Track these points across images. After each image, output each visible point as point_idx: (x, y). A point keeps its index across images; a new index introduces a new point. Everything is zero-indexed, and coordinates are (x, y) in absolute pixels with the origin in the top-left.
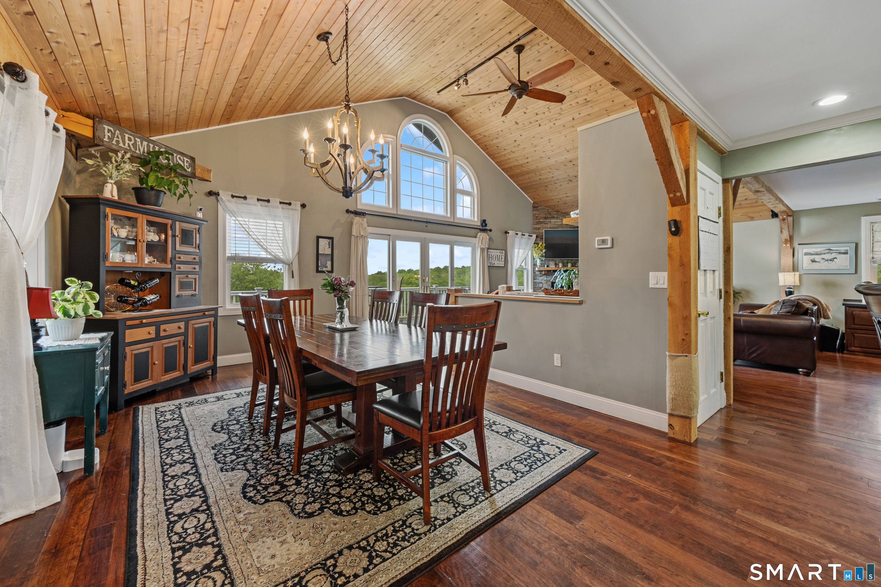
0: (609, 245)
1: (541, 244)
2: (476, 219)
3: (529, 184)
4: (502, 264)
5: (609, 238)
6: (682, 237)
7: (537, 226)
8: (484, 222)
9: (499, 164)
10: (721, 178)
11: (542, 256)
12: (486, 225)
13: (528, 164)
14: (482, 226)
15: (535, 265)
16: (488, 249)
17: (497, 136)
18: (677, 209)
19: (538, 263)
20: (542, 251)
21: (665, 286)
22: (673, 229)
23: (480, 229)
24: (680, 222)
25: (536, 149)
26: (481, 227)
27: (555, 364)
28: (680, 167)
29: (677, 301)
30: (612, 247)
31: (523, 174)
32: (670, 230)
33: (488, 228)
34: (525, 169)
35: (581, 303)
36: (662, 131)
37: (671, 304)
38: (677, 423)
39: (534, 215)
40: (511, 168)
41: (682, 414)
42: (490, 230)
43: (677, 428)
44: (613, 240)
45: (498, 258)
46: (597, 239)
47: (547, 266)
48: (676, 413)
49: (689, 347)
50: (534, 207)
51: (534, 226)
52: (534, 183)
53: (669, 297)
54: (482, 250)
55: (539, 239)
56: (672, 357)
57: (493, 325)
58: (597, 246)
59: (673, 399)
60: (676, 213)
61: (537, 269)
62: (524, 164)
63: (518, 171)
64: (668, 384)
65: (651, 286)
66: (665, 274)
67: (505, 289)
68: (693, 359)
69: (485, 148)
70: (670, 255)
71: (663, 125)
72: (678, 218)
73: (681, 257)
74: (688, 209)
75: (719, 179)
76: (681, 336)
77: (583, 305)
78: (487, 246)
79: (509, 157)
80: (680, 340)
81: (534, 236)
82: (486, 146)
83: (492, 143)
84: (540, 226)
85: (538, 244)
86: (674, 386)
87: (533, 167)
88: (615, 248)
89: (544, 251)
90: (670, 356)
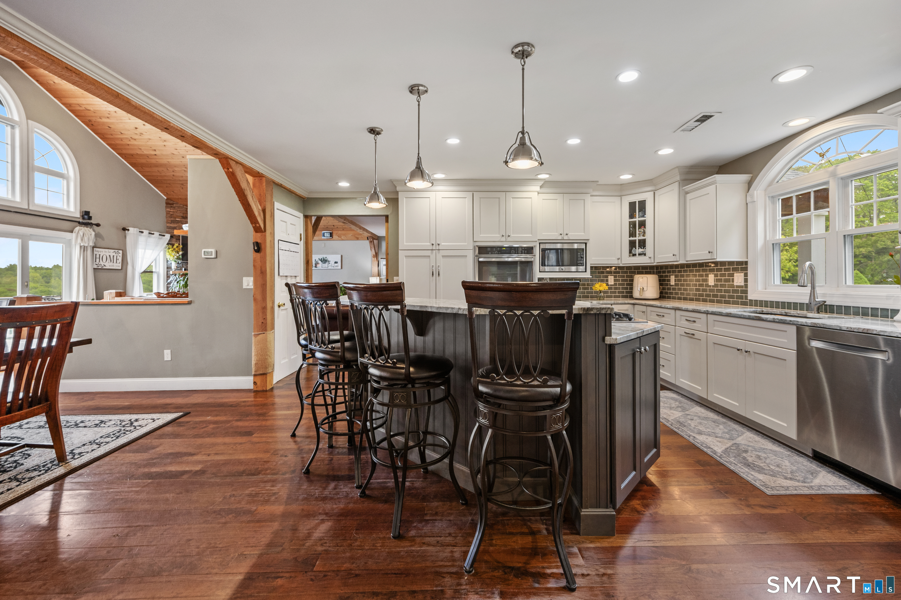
0: (213, 256)
1: (177, 245)
2: (72, 209)
3: (159, 178)
4: (118, 266)
5: (213, 251)
6: (261, 254)
7: (172, 225)
8: (86, 214)
9: (114, 147)
10: (302, 215)
11: (178, 258)
12: (90, 218)
13: (155, 157)
14: (83, 218)
15: (169, 268)
16: (93, 247)
17: (108, 116)
18: (259, 235)
19: (174, 265)
20: (178, 252)
21: (252, 287)
22: (256, 248)
23: (79, 223)
24: (260, 243)
25: (165, 143)
26: (81, 220)
27: (166, 359)
28: (257, 207)
29: (259, 297)
30: (216, 258)
31: (150, 165)
32: (254, 248)
33: (93, 221)
34: (153, 161)
35: (190, 303)
36: (239, 183)
37: (255, 300)
38: (259, 380)
39: (168, 213)
40: (132, 155)
41: (261, 372)
42: (98, 225)
43: (258, 384)
44: (217, 252)
45: (111, 259)
46: (203, 250)
47: (185, 270)
48: (258, 373)
49: (266, 327)
50: (167, 203)
51: (168, 225)
52: (166, 178)
53: (254, 294)
54: (84, 249)
55: (174, 240)
56: (256, 335)
57: (69, 321)
58: (203, 256)
59: (256, 364)
60: (258, 237)
61: (171, 273)
62: (151, 155)
63: (143, 161)
64: (253, 354)
65: (244, 287)
66: (252, 279)
67: (114, 295)
68: (268, 335)
69: (90, 123)
70: (254, 266)
71: (239, 180)
72: (259, 241)
73: (261, 267)
74: (265, 236)
75: (301, 215)
76: (261, 320)
77: (192, 304)
78: (91, 244)
79: (129, 143)
80: (260, 324)
81: (168, 236)
82: (90, 121)
83: (100, 120)
84: (175, 225)
85: (173, 245)
86: (256, 355)
87: (164, 161)
88: (218, 258)
89: (181, 253)
90: (254, 335)
